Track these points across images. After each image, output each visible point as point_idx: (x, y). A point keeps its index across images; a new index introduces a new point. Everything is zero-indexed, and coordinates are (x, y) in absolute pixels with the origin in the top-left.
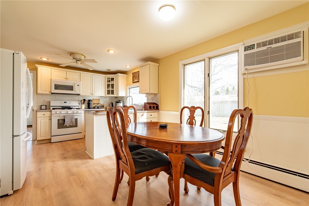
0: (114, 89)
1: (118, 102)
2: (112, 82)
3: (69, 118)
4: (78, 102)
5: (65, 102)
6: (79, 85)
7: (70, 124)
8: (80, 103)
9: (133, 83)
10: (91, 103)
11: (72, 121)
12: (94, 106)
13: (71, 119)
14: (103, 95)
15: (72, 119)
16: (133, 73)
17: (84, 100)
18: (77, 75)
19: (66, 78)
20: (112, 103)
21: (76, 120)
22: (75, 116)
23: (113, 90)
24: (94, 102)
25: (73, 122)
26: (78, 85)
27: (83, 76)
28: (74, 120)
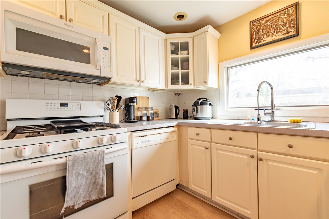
0: (190, 71)
1: (202, 104)
2: (186, 52)
3: (84, 173)
4: (102, 104)
5: (62, 105)
6: (107, 49)
7: (90, 196)
8: (110, 107)
9: (252, 48)
10: (132, 107)
11: (95, 183)
12: (139, 114)
13: (90, 173)
14: (162, 86)
15: (94, 175)
16: (251, 23)
17: (119, 98)
18: (101, 18)
19: (64, 15)
20: (176, 107)
21: (110, 168)
22: (106, 157)
23: (188, 74)
24: (140, 104)
25: (102, 184)
26: (104, 48)
27: (116, 24)
28: (102, 176)
